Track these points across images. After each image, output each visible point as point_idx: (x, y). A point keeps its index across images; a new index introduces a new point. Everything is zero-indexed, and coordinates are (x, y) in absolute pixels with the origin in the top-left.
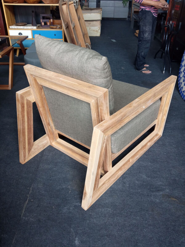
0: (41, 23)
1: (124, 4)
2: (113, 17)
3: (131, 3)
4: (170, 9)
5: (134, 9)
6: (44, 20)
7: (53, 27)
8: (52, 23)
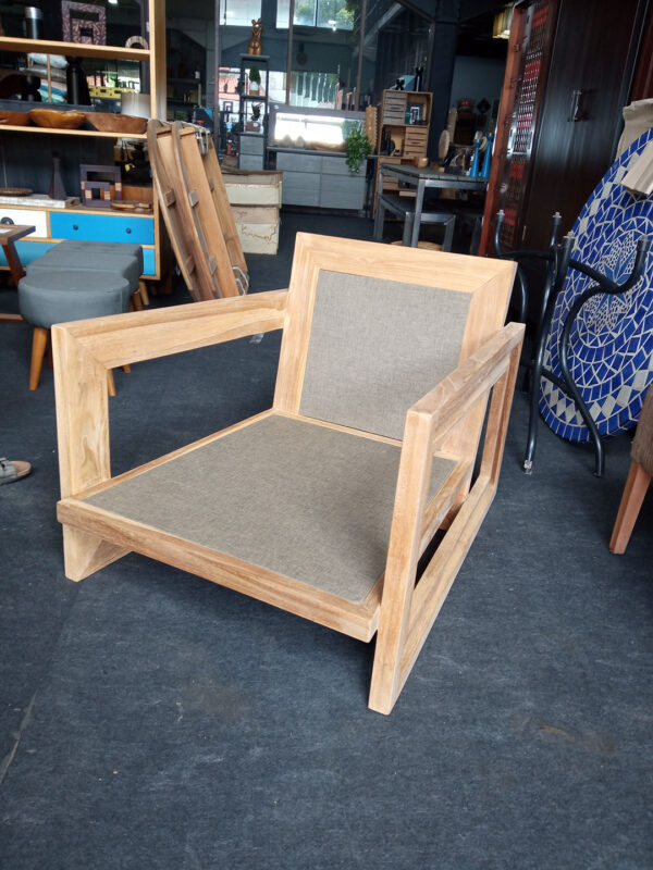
0: (81, 194)
1: (351, 167)
2: (316, 205)
3: (372, 165)
4: (494, 177)
5: (382, 182)
6: (92, 183)
7: (124, 206)
8: (120, 196)
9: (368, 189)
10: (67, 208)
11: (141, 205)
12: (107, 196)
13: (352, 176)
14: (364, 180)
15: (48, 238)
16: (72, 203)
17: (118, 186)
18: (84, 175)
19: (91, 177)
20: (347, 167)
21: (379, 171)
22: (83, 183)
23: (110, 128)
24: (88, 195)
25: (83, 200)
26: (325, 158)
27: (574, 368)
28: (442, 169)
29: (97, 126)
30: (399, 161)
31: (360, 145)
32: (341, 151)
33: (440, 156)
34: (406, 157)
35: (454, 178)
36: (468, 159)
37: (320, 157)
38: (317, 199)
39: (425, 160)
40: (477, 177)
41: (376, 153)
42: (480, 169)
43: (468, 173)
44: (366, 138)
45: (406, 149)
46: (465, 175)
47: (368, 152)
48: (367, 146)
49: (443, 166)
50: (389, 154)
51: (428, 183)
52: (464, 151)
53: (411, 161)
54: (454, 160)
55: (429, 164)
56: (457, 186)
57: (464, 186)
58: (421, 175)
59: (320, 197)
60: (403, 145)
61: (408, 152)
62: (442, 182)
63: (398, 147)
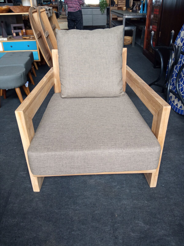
0: (12, 34)
1: (102, 11)
2: (92, 25)
3: (108, 10)
4: (148, 13)
5: (112, 16)
6: (15, 31)
7: (26, 37)
8: (25, 34)
9: (108, 18)
10: (8, 40)
11: (32, 36)
12: (21, 34)
13: (102, 14)
14: (106, 15)
15: (3, 51)
16: (10, 38)
17: (24, 30)
18: (12, 28)
19: (15, 28)
20: (100, 11)
21: (111, 12)
22: (12, 31)
23: (18, 11)
24: (14, 34)
25: (13, 36)
26: (93, 9)
27: (180, 88)
28: (131, 11)
29: (14, 11)
30: (117, 8)
31: (104, 4)
32: (98, 6)
33: (130, 6)
34: (119, 6)
35: (135, 14)
36: (139, 7)
37: (91, 9)
38: (91, 23)
39: (125, 8)
40: (143, 13)
41: (109, 6)
42: (143, 10)
43: (139, 12)
44: (106, 1)
45: (119, 4)
46: (138, 13)
47: (107, 6)
48: (106, 4)
49: (131, 9)
50: (113, 6)
51: (126, 17)
52: (138, 4)
53: (121, 7)
54: (135, 7)
55: (126, 9)
56: (136, 17)
57: (139, 17)
58: (124, 14)
59: (92, 23)
60: (118, 2)
61: (119, 5)
62: (131, 16)
63: (116, 3)
